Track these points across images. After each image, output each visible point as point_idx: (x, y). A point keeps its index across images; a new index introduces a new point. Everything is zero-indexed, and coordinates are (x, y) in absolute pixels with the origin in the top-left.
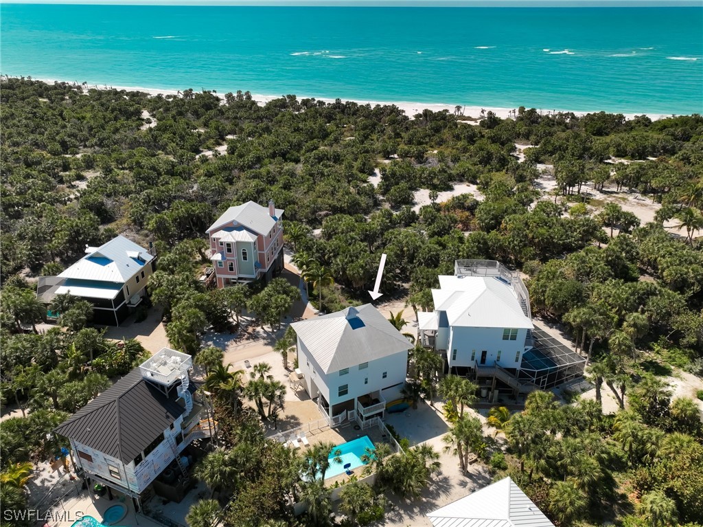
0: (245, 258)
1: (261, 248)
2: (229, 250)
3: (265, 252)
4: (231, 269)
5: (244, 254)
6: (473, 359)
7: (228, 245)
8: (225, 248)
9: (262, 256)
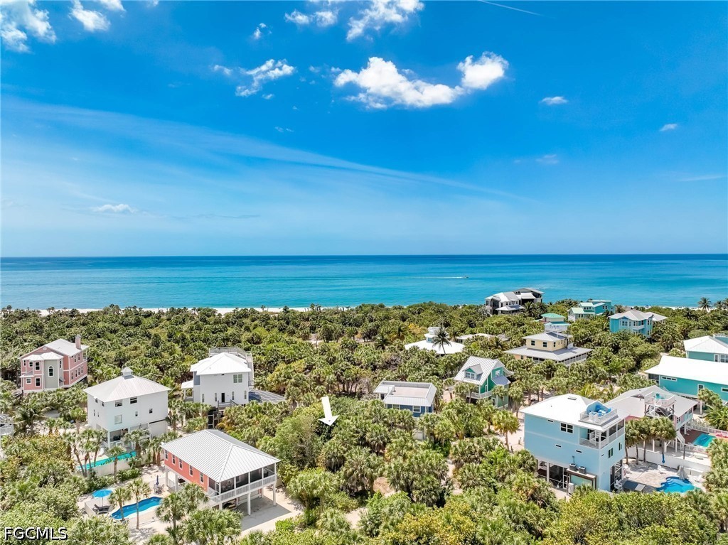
0: (51, 374)
1: (66, 367)
2: (38, 368)
3: (69, 370)
4: (38, 384)
5: (51, 370)
6: (216, 400)
7: (37, 364)
8: (34, 365)
9: (66, 374)
